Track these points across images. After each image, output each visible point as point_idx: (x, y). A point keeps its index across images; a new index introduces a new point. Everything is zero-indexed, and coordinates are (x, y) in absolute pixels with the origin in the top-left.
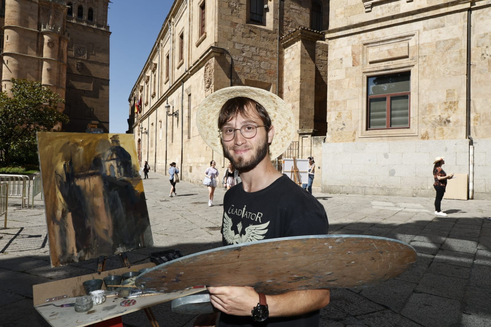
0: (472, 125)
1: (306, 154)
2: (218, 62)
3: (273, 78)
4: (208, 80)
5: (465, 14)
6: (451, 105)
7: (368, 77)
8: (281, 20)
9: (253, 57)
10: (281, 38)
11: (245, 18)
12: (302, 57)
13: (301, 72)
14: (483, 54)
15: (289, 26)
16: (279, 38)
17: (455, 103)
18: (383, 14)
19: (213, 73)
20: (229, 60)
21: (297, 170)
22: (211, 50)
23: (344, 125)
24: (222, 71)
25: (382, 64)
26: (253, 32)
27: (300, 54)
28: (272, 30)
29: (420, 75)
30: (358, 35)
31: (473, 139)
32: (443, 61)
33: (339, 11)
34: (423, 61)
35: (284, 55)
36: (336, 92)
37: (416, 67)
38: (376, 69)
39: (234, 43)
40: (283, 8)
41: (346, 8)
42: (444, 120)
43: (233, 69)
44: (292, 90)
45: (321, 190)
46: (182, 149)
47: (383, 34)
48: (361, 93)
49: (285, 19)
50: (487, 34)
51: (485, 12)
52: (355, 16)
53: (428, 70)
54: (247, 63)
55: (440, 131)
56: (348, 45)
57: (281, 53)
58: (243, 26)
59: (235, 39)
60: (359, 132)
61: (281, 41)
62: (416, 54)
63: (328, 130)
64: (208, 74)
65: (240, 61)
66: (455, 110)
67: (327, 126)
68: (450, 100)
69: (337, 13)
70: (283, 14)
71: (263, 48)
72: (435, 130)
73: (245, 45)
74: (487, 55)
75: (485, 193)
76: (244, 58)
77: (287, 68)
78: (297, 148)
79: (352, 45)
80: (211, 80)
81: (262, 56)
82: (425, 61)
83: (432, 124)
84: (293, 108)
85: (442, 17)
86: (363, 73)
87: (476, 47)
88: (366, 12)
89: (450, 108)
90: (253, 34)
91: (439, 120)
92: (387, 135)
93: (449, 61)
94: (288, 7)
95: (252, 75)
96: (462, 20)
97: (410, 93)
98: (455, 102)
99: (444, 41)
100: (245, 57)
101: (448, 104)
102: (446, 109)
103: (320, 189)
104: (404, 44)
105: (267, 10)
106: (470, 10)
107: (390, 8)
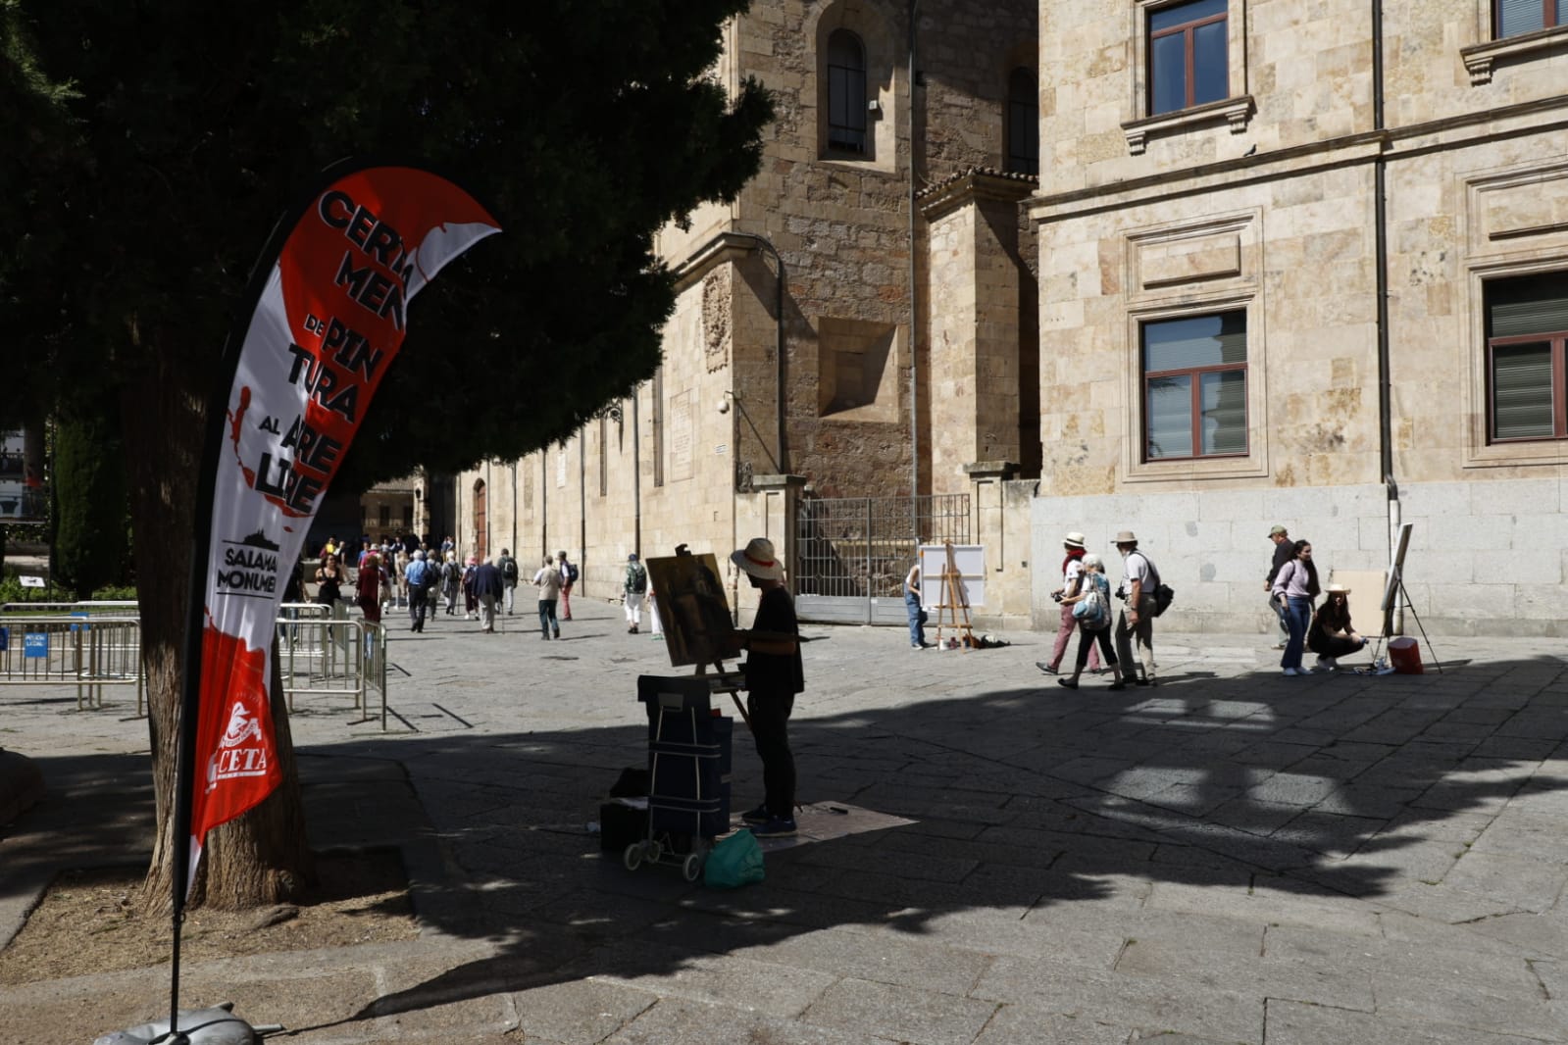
0: (1395, 448)
1: (988, 528)
2: (742, 275)
3: (899, 309)
4: (713, 323)
5: (1369, 171)
6: (1345, 399)
7: (1143, 324)
8: (917, 141)
9: (839, 252)
10: (920, 193)
11: (815, 145)
12: (979, 249)
13: (977, 293)
14: (1414, 272)
15: (943, 155)
16: (914, 194)
17: (1353, 394)
18: (1174, 161)
19: (728, 306)
20: (773, 265)
21: (956, 574)
22: (722, 243)
23: (1085, 448)
24: (755, 298)
25: (1175, 291)
26: (837, 181)
27: (973, 241)
28: (892, 170)
29: (1267, 320)
30: (1113, 214)
31: (1398, 484)
32: (1321, 286)
33: (1064, 146)
34: (1274, 285)
35: (929, 241)
36: (1062, 362)
37: (1258, 301)
38: (1160, 304)
39: (786, 217)
40: (924, 105)
41: (1083, 142)
42: (1329, 436)
43: (784, 292)
44: (955, 342)
45: (1031, 624)
46: (638, 516)
47: (1176, 212)
48: (1124, 366)
49: (930, 137)
50: (1423, 220)
51: (1416, 166)
52: (1104, 162)
53: (1286, 309)
54: (824, 270)
55: (1319, 465)
56: (1089, 238)
57: (920, 236)
58: (809, 169)
59: (787, 206)
60: (1124, 467)
61: (920, 201)
62: (1257, 268)
63: (1044, 464)
64: (714, 306)
65: (805, 267)
66: (1354, 409)
67: (1041, 452)
68: (1341, 386)
69: (1058, 153)
70: (925, 124)
71: (866, 226)
72: (1308, 462)
73: (815, 221)
74: (1425, 273)
75: (1429, 618)
76: (815, 257)
77: (940, 278)
78: (965, 511)
79: (1100, 240)
80: (723, 324)
81: (864, 249)
82: (1279, 286)
83: (1302, 446)
84: (957, 394)
85: (1315, 176)
86: (1130, 312)
87: (1398, 254)
88: (1133, 154)
89: (1342, 405)
90: (839, 187)
91: (1317, 435)
92: (1194, 477)
93: (1335, 287)
94: (937, 101)
95: (837, 305)
96: (1363, 185)
97: (1246, 366)
98: (1353, 391)
99: (1323, 235)
100: (816, 255)
101: (1337, 395)
102: (1332, 409)
103: (1029, 622)
104: (1226, 242)
105: (878, 114)
106: (1380, 160)
107: (1190, 145)
